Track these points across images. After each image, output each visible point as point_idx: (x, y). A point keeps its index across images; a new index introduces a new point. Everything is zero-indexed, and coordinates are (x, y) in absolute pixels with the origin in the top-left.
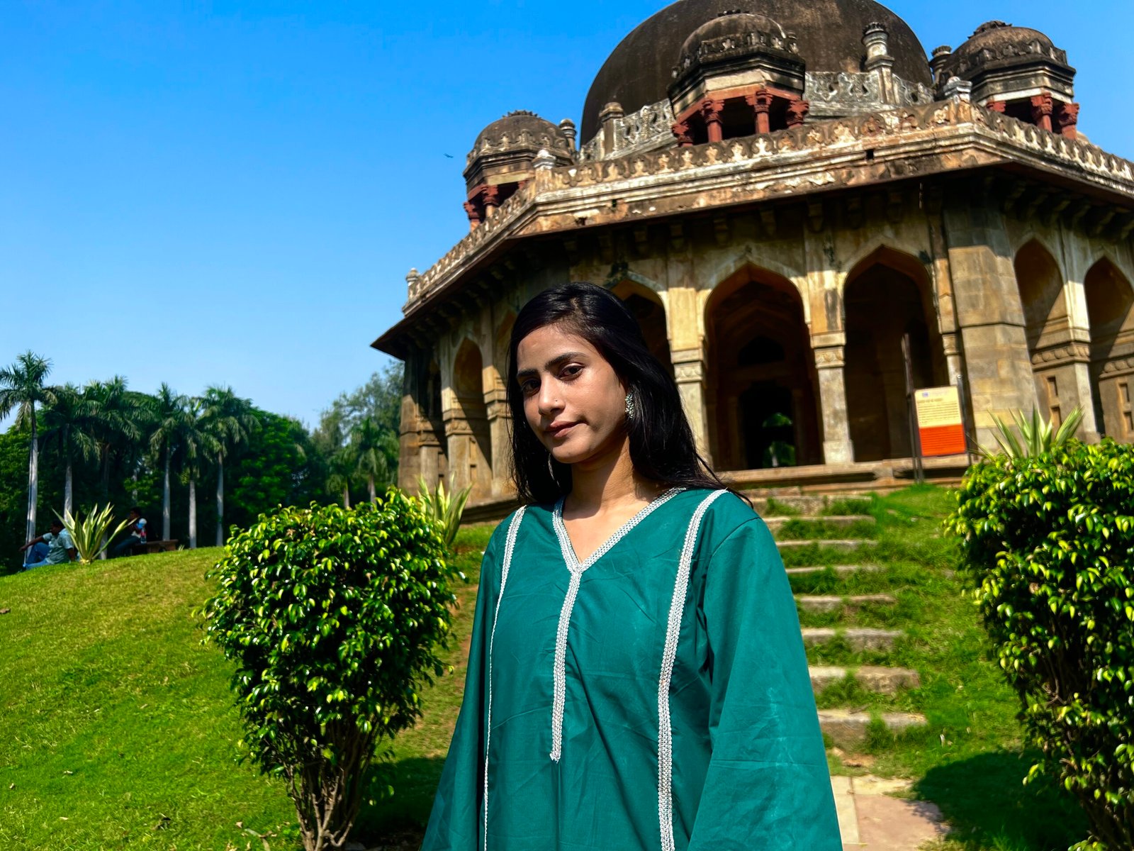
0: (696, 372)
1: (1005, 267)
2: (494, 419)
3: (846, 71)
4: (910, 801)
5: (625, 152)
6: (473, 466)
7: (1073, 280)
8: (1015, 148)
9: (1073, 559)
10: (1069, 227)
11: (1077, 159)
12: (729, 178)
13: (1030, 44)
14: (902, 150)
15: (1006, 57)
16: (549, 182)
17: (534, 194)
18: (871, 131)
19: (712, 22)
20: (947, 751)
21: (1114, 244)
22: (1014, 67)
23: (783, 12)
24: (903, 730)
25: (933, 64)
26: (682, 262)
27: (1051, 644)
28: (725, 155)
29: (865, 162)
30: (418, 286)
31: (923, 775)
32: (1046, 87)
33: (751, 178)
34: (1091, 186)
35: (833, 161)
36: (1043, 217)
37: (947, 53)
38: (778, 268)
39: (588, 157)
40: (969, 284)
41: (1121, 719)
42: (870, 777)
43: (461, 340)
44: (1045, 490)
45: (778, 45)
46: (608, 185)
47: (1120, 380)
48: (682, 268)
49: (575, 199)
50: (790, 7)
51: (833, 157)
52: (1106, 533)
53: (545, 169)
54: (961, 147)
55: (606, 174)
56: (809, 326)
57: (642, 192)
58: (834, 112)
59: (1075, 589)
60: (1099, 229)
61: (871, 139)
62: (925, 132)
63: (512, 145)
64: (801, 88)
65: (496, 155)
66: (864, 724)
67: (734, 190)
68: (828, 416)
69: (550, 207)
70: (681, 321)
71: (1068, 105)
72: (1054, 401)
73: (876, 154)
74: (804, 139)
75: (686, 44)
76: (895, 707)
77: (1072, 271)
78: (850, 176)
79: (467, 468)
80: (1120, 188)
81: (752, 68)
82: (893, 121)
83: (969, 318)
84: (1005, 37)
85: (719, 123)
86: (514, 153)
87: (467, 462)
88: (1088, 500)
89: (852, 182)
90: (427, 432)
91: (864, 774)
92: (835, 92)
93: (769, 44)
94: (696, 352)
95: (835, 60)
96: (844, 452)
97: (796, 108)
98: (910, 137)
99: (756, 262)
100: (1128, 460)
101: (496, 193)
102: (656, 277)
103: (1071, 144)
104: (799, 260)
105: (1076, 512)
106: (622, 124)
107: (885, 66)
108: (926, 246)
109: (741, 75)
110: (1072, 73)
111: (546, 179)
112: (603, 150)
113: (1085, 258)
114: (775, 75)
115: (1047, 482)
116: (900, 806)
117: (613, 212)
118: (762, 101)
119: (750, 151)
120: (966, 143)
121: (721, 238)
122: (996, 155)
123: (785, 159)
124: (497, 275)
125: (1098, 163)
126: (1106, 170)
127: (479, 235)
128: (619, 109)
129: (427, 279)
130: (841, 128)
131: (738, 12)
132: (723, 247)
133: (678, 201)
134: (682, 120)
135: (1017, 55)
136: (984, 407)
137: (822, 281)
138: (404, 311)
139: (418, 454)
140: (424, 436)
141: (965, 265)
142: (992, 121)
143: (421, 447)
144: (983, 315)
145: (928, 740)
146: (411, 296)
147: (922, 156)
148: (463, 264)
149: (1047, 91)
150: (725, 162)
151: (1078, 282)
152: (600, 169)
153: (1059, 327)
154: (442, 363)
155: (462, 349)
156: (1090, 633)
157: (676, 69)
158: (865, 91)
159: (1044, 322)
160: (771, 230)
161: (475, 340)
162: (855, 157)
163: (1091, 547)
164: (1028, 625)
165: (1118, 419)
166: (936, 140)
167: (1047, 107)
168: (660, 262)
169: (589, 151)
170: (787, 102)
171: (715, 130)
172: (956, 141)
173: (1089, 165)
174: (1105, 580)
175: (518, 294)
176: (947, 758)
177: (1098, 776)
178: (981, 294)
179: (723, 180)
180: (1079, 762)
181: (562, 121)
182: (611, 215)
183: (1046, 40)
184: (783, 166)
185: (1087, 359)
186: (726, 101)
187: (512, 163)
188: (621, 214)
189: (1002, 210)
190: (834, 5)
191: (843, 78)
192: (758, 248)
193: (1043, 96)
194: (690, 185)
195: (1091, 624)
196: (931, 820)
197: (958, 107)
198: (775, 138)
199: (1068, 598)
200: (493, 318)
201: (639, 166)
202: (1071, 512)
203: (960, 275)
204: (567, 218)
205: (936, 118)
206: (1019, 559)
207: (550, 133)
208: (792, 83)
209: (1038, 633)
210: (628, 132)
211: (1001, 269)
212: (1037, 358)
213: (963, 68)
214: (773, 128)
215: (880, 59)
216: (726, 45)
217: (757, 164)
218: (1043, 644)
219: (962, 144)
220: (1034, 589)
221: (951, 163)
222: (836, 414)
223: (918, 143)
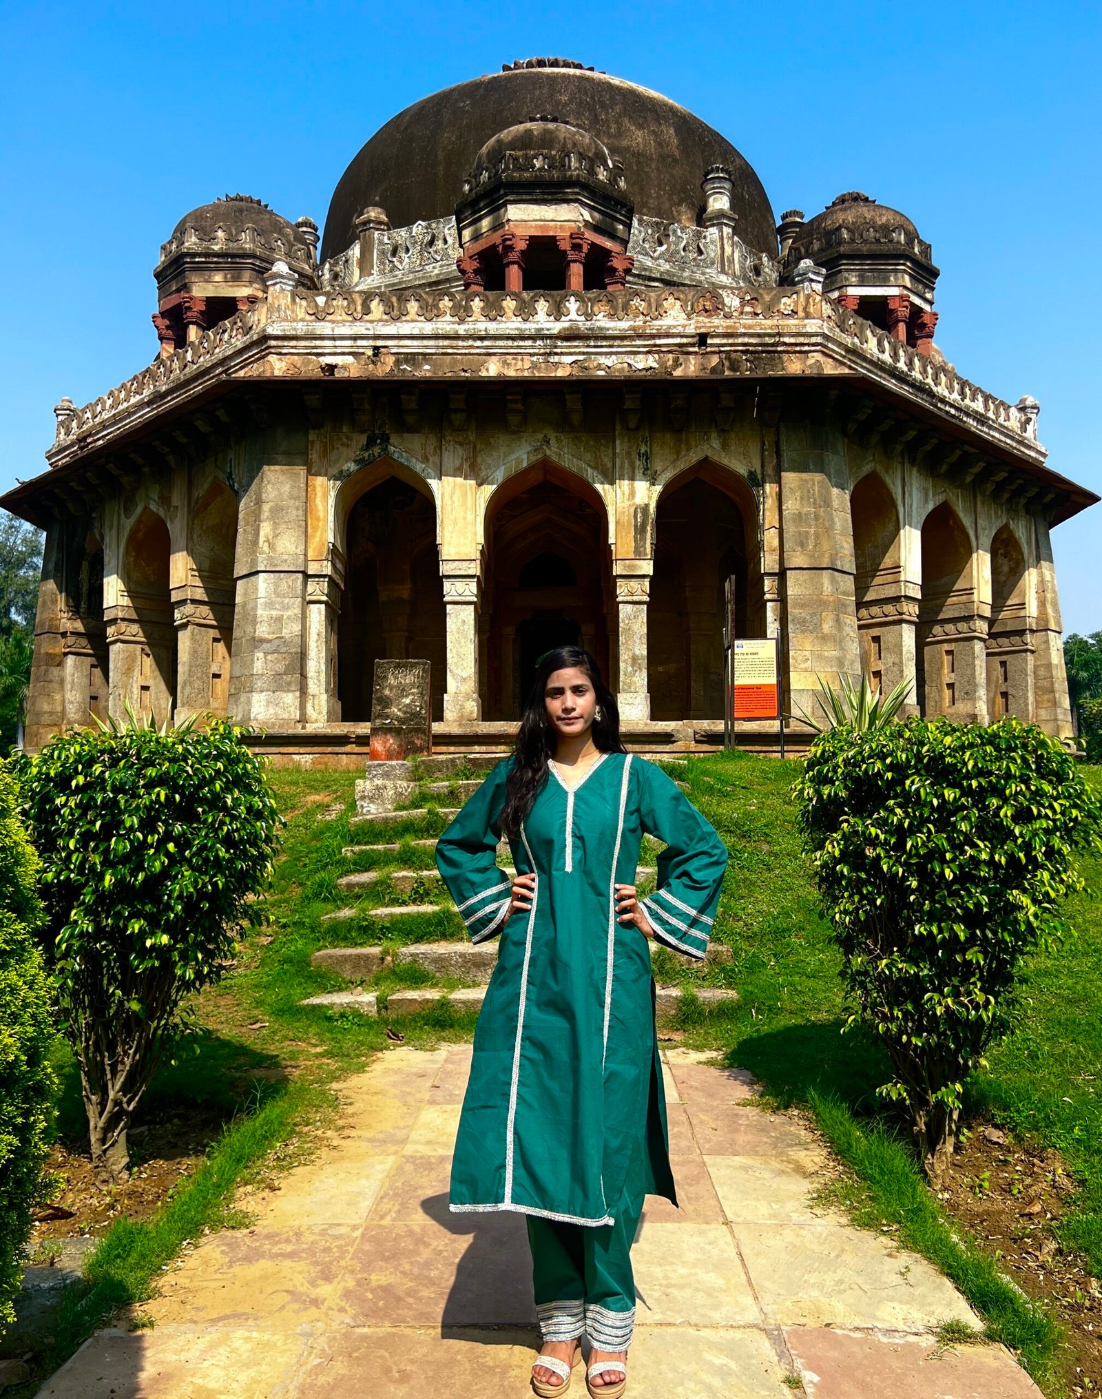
0: (469, 590)
1: (840, 499)
2: (184, 626)
3: (679, 221)
4: (723, 1068)
5: (389, 280)
6: (145, 688)
7: (910, 526)
8: (865, 359)
9: (906, 825)
10: (913, 462)
11: (929, 381)
12: (529, 343)
13: (893, 231)
14: (740, 340)
15: (865, 241)
16: (287, 308)
17: (261, 320)
18: (706, 311)
19: (521, 127)
20: (758, 1024)
21: (958, 487)
22: (873, 257)
23: (608, 127)
24: (715, 1005)
25: (782, 230)
26: (461, 444)
27: (878, 902)
28: (525, 310)
29: (696, 349)
30: (74, 424)
31: (734, 1045)
32: (905, 287)
33: (556, 347)
34: (940, 417)
35: (658, 342)
36: (887, 445)
37: (798, 220)
38: (581, 469)
39: (336, 276)
40: (799, 517)
41: (930, 970)
42: (683, 1049)
43: (139, 509)
44: (888, 761)
45: (602, 175)
46: (369, 325)
47: (946, 647)
48: (460, 451)
49: (322, 338)
50: (617, 122)
51: (659, 336)
52: (935, 802)
53: (282, 290)
54: (806, 348)
55: (367, 311)
56: (613, 547)
57: (415, 343)
58: (662, 273)
59: (905, 852)
60: (944, 468)
61: (706, 320)
62: (769, 322)
63: (231, 245)
64: (625, 237)
65: (206, 255)
66: (676, 998)
67: (535, 359)
68: (625, 661)
69: (286, 343)
70: (455, 523)
71: (926, 312)
72: (876, 665)
73: (709, 341)
74: (626, 307)
75: (484, 150)
76: (706, 983)
77: (910, 515)
78: (677, 364)
79: (136, 690)
80: (971, 421)
81: (568, 201)
82: (732, 301)
83: (796, 559)
84: (868, 216)
85: (520, 266)
86: (233, 256)
87: (137, 681)
88: (923, 772)
89: (678, 373)
90: (75, 634)
91: (676, 1047)
92: (665, 247)
93: (592, 172)
94: (473, 564)
95: (667, 205)
96: (640, 707)
97: (618, 263)
98: (750, 327)
99: (555, 458)
100: (959, 738)
101: (204, 308)
102: (426, 459)
103: (925, 361)
104: (607, 461)
105: (913, 783)
106: (386, 241)
107: (727, 225)
108: (757, 466)
109: (554, 207)
110: (935, 274)
111: (283, 302)
112: (357, 271)
113: (926, 501)
114: (596, 215)
115: (891, 754)
116: (715, 1072)
117: (374, 363)
118: (577, 247)
119: (557, 312)
120: (813, 345)
121: (514, 419)
122: (844, 364)
123: (601, 329)
124: (202, 426)
125: (951, 389)
126: (959, 398)
127: (176, 365)
128: (384, 218)
129: (89, 415)
130: (671, 300)
131: (555, 120)
132: (516, 432)
133: (462, 362)
134: (472, 252)
135: (878, 241)
136: (803, 666)
137: (632, 494)
138: (49, 458)
139: (60, 664)
140: (71, 640)
141: (798, 494)
142: (843, 322)
143: (66, 654)
144: (812, 557)
145: (740, 1013)
146: (62, 436)
147: (763, 352)
148: (149, 403)
149: (906, 292)
150: (525, 320)
151: (916, 528)
152: (359, 302)
153: (890, 578)
154: (107, 540)
155: (139, 522)
156: (913, 892)
157: (469, 182)
158: (700, 252)
159: (875, 571)
160: (576, 418)
161: (162, 513)
162: (685, 341)
163: (922, 815)
164: (860, 883)
165: (940, 691)
166: (779, 335)
167: (904, 312)
168: (432, 441)
169: (338, 269)
170: (607, 253)
171: (514, 274)
172: (801, 340)
173: (941, 390)
174: (930, 845)
175: (231, 455)
176: (757, 1031)
177: (906, 1023)
178: (812, 531)
179: (521, 343)
180: (891, 1010)
181: (300, 220)
182: (371, 366)
183: (911, 228)
184: (597, 338)
185: (916, 619)
186: (532, 239)
187: (229, 269)
188: (384, 369)
189: (844, 433)
190: (672, 131)
191: (675, 231)
192: (558, 440)
193: (901, 297)
194: (479, 343)
195: (914, 884)
196: (744, 1082)
197: (808, 297)
198: (590, 299)
199: (898, 861)
200: (190, 486)
201: (413, 307)
202: (908, 782)
203: (790, 506)
204: (310, 362)
205: (782, 307)
206: (860, 823)
207: (286, 236)
208: (616, 230)
209: (869, 892)
210: (394, 252)
211: (835, 504)
212: (863, 612)
213: (816, 246)
214: (588, 286)
215: (721, 214)
216: (538, 163)
217: (565, 329)
218: (872, 902)
219: (808, 344)
220: (869, 852)
221: (794, 367)
222: (634, 659)
223: (759, 335)
